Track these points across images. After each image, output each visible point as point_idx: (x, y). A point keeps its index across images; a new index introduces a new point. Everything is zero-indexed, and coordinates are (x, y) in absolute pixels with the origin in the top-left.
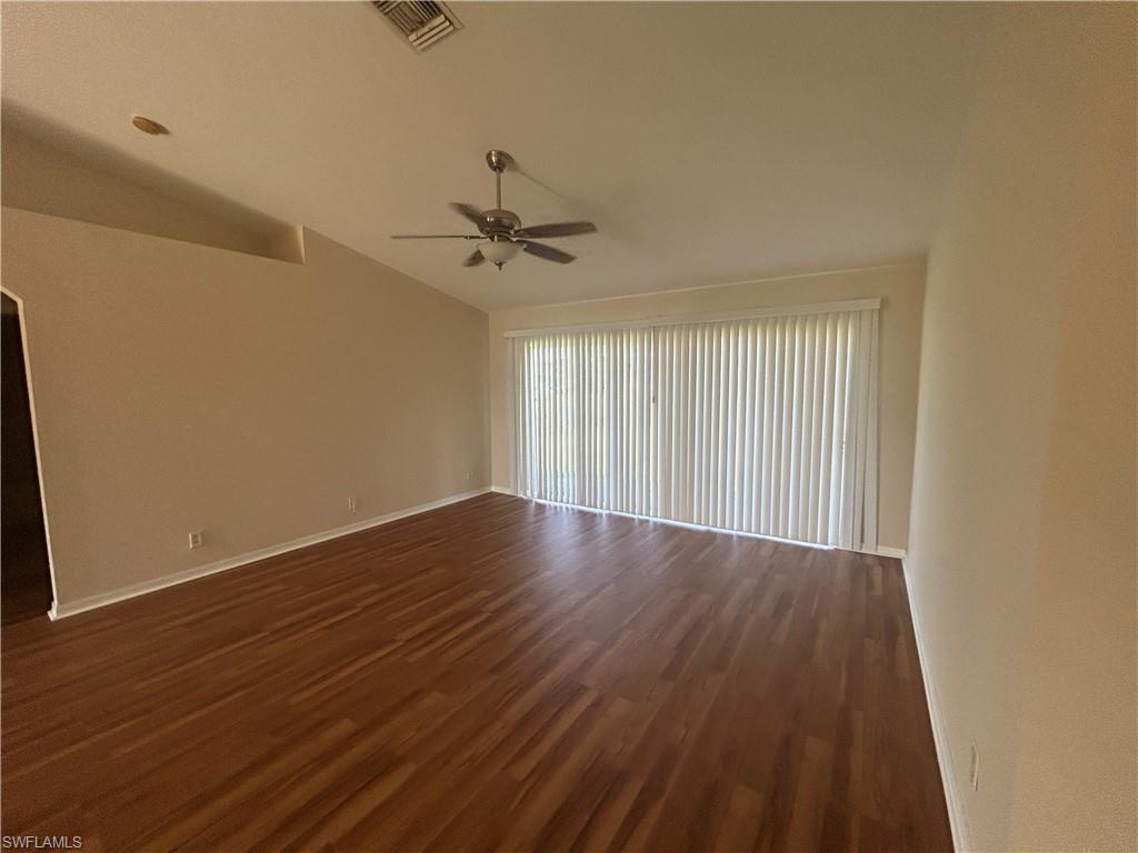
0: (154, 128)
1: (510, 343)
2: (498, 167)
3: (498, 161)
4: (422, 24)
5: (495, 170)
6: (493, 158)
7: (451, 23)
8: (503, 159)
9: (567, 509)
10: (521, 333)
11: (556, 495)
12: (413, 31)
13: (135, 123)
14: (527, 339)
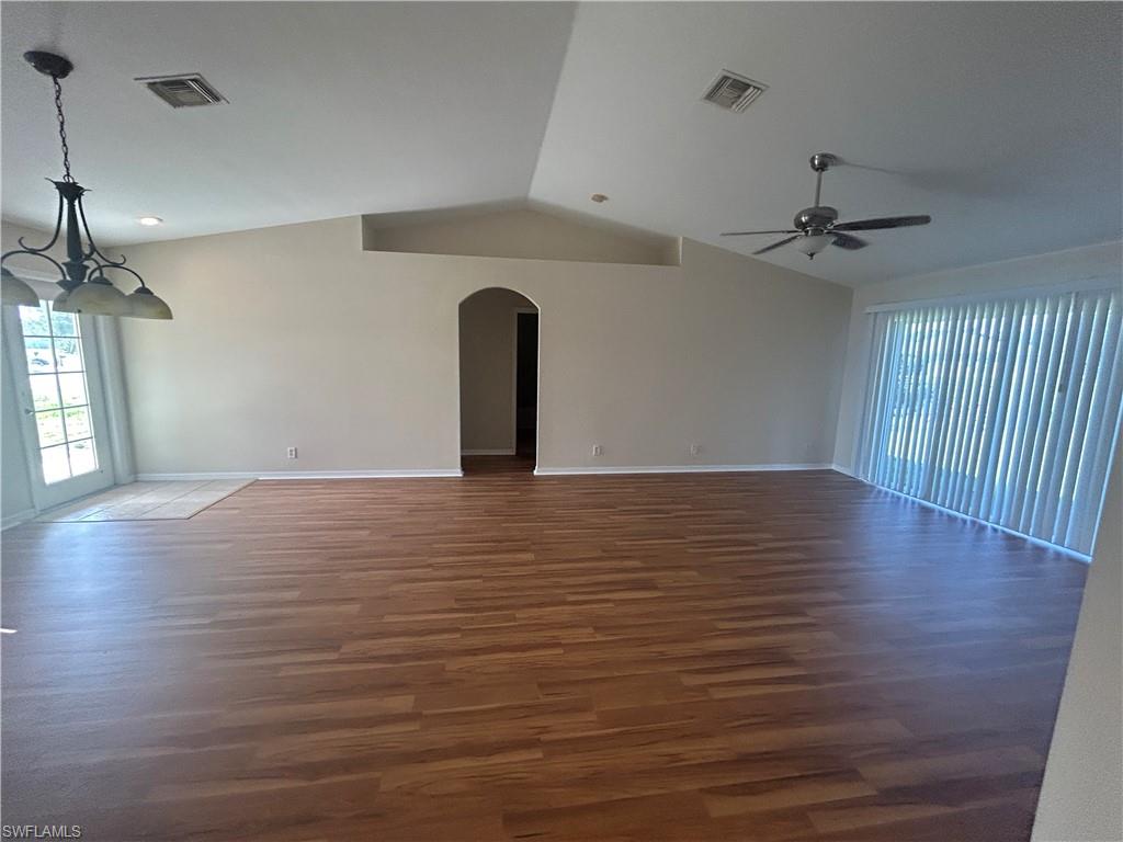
0: (601, 198)
1: (872, 317)
2: (822, 167)
3: (820, 164)
4: (739, 97)
5: (817, 170)
6: (816, 162)
7: (759, 89)
8: (826, 160)
9: (906, 500)
10: (885, 308)
11: (903, 485)
12: (733, 103)
13: (593, 199)
14: (892, 313)
